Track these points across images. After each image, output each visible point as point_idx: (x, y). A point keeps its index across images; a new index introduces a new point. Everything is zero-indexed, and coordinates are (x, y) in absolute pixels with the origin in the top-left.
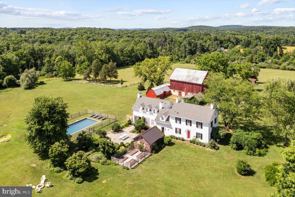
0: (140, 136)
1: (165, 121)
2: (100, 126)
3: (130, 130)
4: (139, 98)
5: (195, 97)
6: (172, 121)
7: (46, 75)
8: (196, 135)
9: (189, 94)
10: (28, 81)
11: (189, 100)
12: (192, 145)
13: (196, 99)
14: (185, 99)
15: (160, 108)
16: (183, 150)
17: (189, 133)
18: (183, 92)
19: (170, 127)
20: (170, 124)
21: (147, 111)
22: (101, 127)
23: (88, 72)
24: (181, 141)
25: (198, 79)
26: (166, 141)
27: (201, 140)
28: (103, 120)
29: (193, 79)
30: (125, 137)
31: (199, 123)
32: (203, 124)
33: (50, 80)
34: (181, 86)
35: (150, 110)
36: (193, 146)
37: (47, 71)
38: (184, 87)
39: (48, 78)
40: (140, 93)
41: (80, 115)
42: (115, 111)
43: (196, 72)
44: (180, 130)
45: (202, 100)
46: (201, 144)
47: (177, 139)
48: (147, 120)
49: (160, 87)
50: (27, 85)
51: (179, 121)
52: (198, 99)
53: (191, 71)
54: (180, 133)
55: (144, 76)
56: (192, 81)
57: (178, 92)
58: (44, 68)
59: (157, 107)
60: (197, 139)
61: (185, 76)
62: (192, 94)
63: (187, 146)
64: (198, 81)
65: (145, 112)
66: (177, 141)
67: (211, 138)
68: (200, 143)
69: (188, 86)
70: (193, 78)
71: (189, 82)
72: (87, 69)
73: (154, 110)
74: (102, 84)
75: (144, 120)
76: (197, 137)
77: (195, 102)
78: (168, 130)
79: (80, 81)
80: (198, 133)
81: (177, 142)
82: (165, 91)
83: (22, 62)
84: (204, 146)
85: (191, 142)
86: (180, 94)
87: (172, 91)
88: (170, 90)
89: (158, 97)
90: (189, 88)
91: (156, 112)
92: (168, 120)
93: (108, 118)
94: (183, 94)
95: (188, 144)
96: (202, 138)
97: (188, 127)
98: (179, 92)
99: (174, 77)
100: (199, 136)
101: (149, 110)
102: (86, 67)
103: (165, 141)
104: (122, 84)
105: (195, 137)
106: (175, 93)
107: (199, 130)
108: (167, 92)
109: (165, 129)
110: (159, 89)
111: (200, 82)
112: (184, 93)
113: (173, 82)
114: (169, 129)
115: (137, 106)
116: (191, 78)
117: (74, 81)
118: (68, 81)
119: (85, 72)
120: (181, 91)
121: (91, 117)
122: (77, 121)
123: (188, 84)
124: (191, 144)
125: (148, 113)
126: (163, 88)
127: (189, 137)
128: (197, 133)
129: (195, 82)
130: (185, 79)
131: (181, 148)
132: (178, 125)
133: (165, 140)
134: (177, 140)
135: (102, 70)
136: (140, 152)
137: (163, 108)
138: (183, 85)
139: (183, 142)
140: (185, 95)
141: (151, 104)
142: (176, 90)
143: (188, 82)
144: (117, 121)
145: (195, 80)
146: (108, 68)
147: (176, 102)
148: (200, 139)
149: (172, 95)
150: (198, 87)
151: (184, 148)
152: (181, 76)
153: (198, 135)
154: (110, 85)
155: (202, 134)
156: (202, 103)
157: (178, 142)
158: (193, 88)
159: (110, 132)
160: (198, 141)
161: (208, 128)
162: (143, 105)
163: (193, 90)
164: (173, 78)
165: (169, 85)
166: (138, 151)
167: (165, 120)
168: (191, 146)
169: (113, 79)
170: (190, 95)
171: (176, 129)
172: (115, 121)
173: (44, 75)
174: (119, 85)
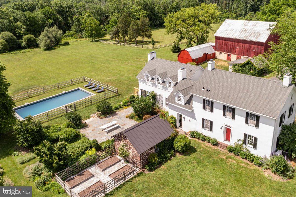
0: (121, 135)
1: (183, 104)
2: (89, 102)
3: (127, 114)
4: (150, 60)
5: (252, 61)
6: (197, 106)
7: (75, 35)
8: (242, 138)
9: (242, 57)
10: (46, 41)
11: (241, 66)
12: (231, 158)
13: (253, 65)
14: (235, 65)
15: (180, 78)
16: (211, 167)
17: (228, 132)
18: (234, 54)
19: (192, 115)
20: (193, 111)
21: (158, 83)
22: (91, 104)
23: (115, 30)
24: (211, 146)
25: (259, 35)
26: (178, 145)
27: (253, 149)
28: (99, 93)
29: (251, 35)
30: (113, 126)
31: (252, 115)
32: (261, 119)
33: (77, 41)
34: (230, 46)
35: (164, 82)
36: (234, 160)
37: (76, 31)
38: (236, 48)
39: (77, 38)
40: (152, 53)
41: (72, 84)
42: (126, 80)
43: (257, 25)
44: (211, 123)
45: (262, 67)
46: (252, 159)
47: (204, 140)
48: (158, 98)
49: (200, 47)
50: (45, 46)
51: (210, 108)
52: (255, 65)
53: (249, 23)
54: (211, 129)
55: (180, 33)
56: (250, 38)
57: (226, 55)
58: (74, 28)
59: (175, 78)
60: (244, 145)
61: (239, 31)
62: (248, 58)
63: (222, 160)
64: (260, 37)
65: (154, 85)
66: (203, 145)
67: (277, 147)
68: (251, 156)
69: (242, 45)
70: (252, 33)
71: (245, 39)
72: (115, 26)
73: (170, 82)
74: (131, 45)
75: (154, 97)
76: (244, 142)
77: (250, 70)
78: (190, 121)
79: (107, 42)
80: (249, 136)
81: (203, 148)
82: (207, 53)
83: (50, 21)
84: (260, 165)
85: (231, 151)
86: (229, 58)
87: (217, 53)
88: (214, 51)
89: (194, 60)
90: (244, 49)
91: (172, 85)
92: (189, 102)
93: (108, 90)
94: (234, 58)
95: (223, 154)
96: (255, 147)
97: (228, 121)
98: (228, 55)
99: (221, 32)
100: (249, 141)
101: (161, 82)
102: (114, 24)
103: (175, 146)
104: (153, 44)
105: (241, 142)
106: (222, 56)
107: (251, 130)
108: (210, 54)
109: (184, 119)
110: (197, 50)
111: (263, 39)
112: (236, 56)
113: (219, 40)
114: (191, 119)
115: (144, 74)
116: (248, 33)
117: (101, 42)
118: (96, 41)
119: (113, 31)
120: (230, 53)
121: (86, 87)
122: (64, 92)
123: (243, 43)
124: (230, 154)
125: (160, 86)
126: (203, 48)
127: (228, 138)
128: (245, 135)
129: (253, 39)
130: (238, 36)
131: (207, 164)
132: (207, 115)
133: (177, 143)
134: (202, 142)
135: (131, 27)
136: (122, 164)
137: (184, 79)
138: (234, 44)
139: (214, 149)
140: (237, 59)
141: (166, 72)
142: (223, 52)
143: (242, 39)
144: (120, 95)
145: (254, 37)
146: (138, 25)
147: (208, 69)
148: (252, 146)
149: (216, 59)
150: (258, 47)
151: (214, 163)
152: (232, 31)
153: (249, 138)
154: (139, 46)
155: (256, 139)
156: (263, 72)
157: (205, 147)
158: (250, 48)
159: (96, 114)
160: (247, 149)
161: (272, 129)
162: (153, 72)
163: (250, 52)
164: (220, 34)
165: (214, 44)
166: (120, 161)
167: (183, 102)
168: (230, 160)
169: (146, 39)
170: (244, 59)
171: (203, 120)
172: (117, 94)
173: (72, 36)
174: (150, 46)
